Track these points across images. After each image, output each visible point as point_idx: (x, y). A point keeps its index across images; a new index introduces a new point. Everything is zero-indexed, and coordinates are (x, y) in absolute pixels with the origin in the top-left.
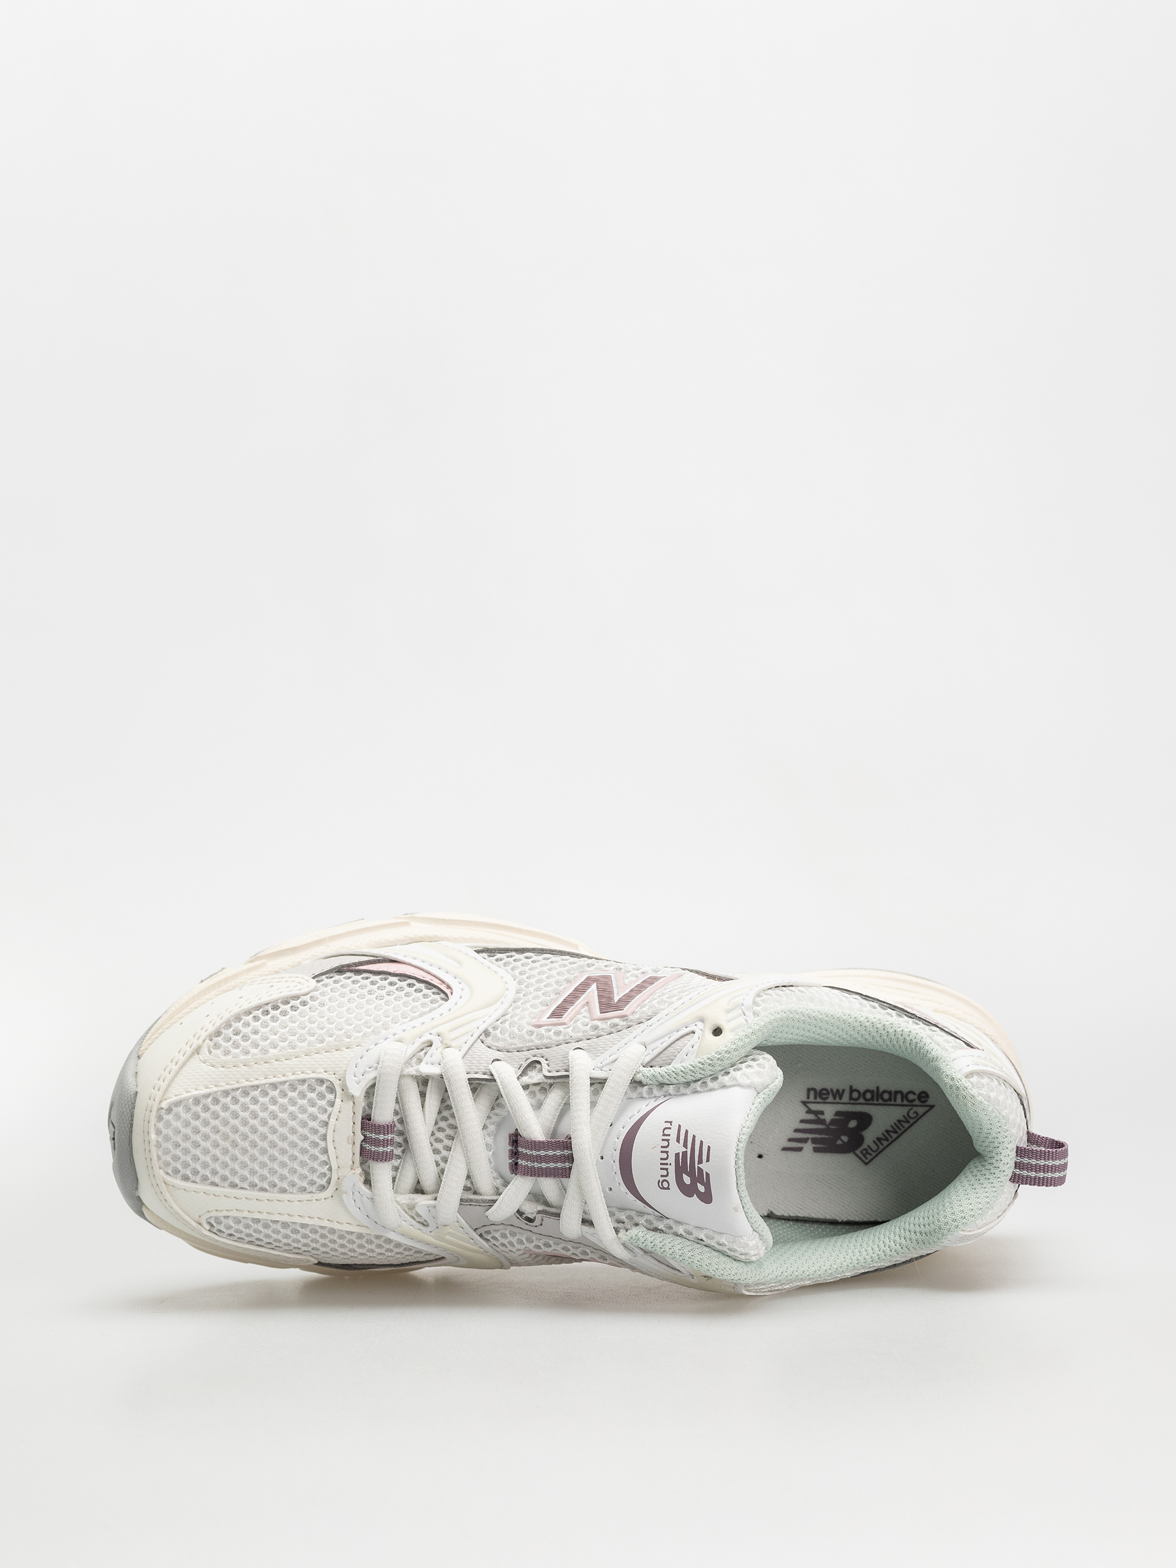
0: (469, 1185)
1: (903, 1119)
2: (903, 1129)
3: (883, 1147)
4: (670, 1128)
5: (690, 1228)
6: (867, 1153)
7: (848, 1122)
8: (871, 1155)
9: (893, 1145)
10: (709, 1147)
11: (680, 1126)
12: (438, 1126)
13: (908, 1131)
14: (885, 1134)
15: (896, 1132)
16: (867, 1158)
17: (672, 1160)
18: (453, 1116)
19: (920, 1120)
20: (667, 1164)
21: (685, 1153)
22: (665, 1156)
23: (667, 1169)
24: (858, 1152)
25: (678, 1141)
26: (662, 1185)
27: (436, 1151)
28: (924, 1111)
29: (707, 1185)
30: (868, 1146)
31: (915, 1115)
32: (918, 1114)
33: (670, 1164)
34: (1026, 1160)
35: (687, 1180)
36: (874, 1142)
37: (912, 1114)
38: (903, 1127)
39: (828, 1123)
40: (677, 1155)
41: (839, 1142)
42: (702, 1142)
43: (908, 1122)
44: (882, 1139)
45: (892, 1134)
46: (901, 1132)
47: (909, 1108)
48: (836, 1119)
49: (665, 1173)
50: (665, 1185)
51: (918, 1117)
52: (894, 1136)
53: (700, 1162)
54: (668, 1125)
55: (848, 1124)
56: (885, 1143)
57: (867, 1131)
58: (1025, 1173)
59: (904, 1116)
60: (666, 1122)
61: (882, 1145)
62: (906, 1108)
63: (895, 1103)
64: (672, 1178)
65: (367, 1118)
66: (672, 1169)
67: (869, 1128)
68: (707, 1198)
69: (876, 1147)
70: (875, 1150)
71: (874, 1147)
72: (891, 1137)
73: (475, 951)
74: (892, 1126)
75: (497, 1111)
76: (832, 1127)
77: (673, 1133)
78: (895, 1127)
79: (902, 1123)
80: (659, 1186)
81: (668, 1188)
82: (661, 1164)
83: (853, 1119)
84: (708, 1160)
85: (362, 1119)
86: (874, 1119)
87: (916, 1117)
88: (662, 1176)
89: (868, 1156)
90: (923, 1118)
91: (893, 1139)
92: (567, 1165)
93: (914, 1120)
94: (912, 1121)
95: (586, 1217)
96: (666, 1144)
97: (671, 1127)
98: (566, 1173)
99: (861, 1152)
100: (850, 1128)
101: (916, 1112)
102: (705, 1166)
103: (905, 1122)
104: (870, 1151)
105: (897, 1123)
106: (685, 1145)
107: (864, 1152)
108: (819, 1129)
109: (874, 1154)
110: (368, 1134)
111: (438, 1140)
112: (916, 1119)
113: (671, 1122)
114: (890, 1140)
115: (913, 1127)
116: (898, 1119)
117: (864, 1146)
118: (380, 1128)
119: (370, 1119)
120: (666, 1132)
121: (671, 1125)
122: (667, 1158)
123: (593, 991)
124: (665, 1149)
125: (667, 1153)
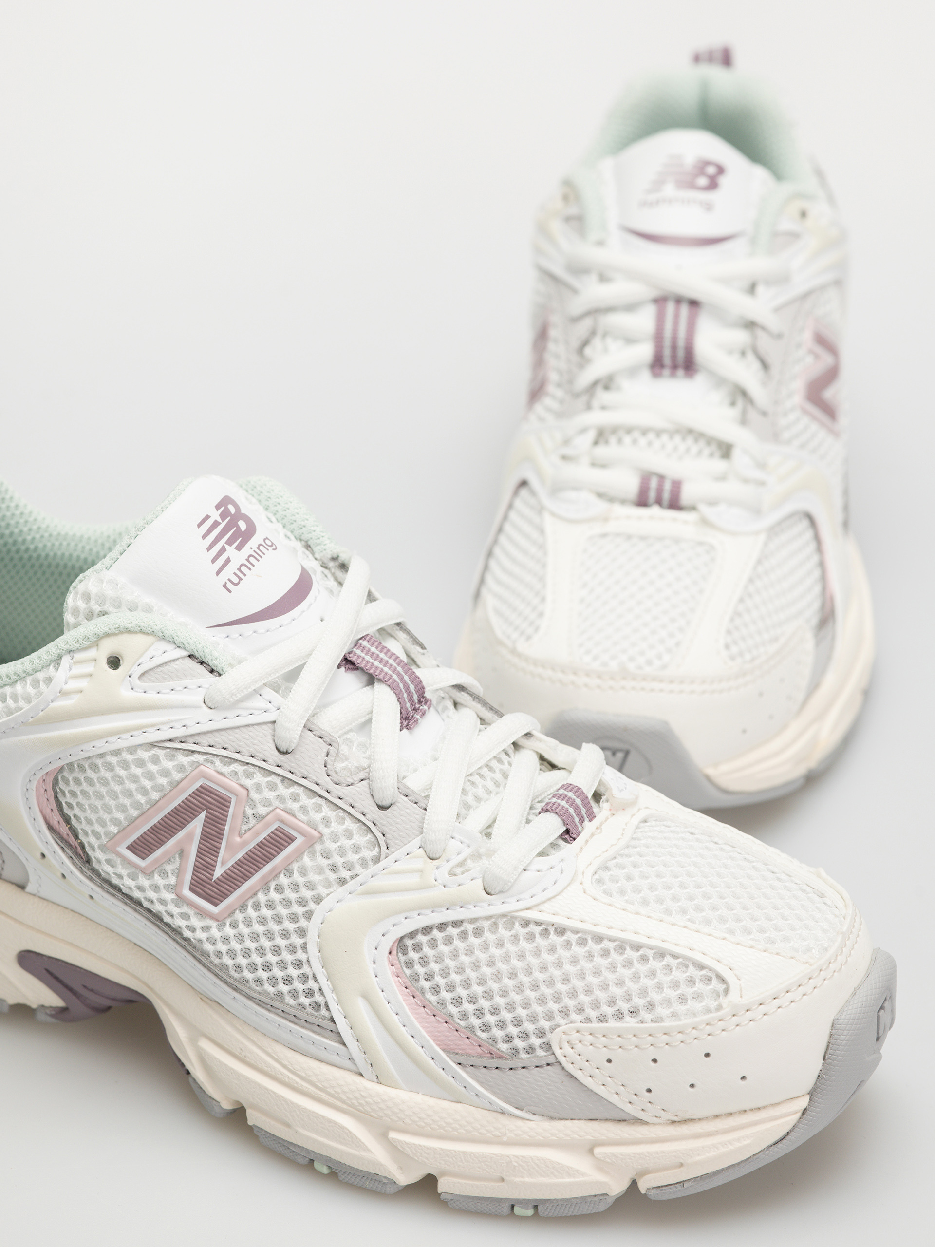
0: (485, 726)
4: (229, 580)
10: (199, 525)
11: (217, 574)
12: (488, 796)
17: (247, 550)
18: (463, 792)
20: (254, 551)
21: (230, 542)
22: (252, 559)
23: (258, 549)
25: (228, 561)
26: (273, 544)
27: (505, 775)
29: (222, 505)
33: (252, 549)
35: (242, 525)
40: (239, 548)
42: (202, 539)
49: (262, 548)
50: (269, 542)
53: (216, 524)
60: (230, 591)
64: (257, 540)
65: (568, 835)
66: (253, 544)
68: (230, 500)
73: (334, 1023)
77: (229, 572)
81: (268, 538)
82: (261, 557)
84: (207, 517)
85: (574, 839)
96: (243, 569)
97: (228, 582)
102: (215, 516)
106: (223, 550)
110: (576, 820)
111: (497, 784)
113: (225, 586)
118: (562, 815)
119: (567, 831)
120: (236, 580)
121: (226, 583)
122: (250, 556)
123: (223, 863)
124: (248, 564)
125: (248, 560)
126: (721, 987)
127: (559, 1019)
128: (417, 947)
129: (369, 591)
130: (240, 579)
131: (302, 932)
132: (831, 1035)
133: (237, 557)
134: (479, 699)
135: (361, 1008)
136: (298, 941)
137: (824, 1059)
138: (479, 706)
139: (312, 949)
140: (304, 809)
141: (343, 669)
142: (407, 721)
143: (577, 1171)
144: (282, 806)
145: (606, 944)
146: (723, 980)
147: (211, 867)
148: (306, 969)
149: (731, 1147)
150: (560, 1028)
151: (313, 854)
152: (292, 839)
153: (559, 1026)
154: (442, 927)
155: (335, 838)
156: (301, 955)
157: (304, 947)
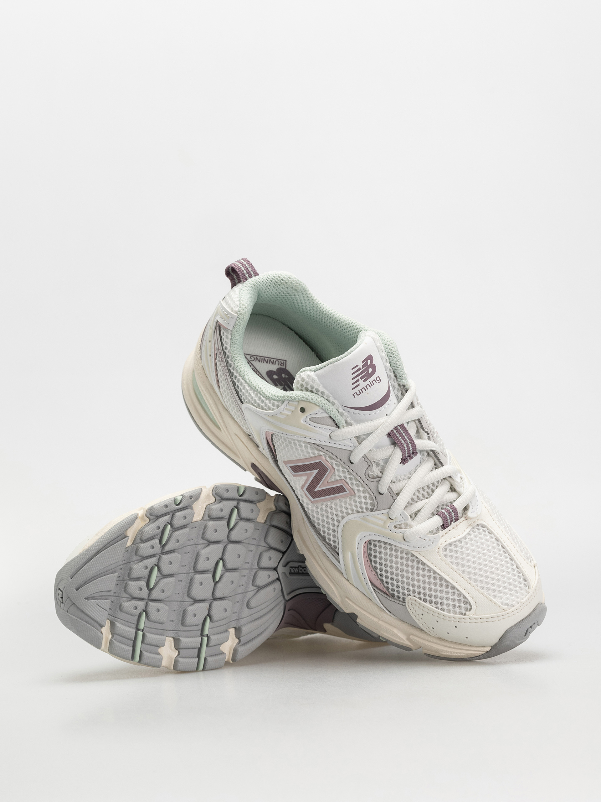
0: (434, 469)
1: (257, 360)
2: (261, 358)
3: (274, 360)
4: (356, 393)
5: (384, 361)
6: (282, 364)
7: (276, 379)
8: (281, 362)
9: (270, 357)
11: (352, 389)
12: (423, 498)
13: (260, 355)
14: (268, 362)
15: (265, 360)
16: (284, 362)
17: (367, 382)
18: (414, 494)
19: (252, 354)
20: (370, 383)
21: (361, 378)
22: (368, 386)
23: (372, 382)
24: (284, 367)
25: (359, 385)
26: (379, 380)
27: (433, 491)
28: (248, 355)
29: (366, 360)
30: (279, 365)
31: (252, 358)
32: (251, 357)
33: (370, 381)
34: (247, 275)
35: (370, 370)
36: (275, 364)
37: (253, 359)
38: (260, 358)
39: (283, 386)
40: (364, 381)
41: (286, 377)
42: (352, 374)
43: (257, 358)
44: (272, 363)
45: (266, 360)
46: (262, 358)
47: (251, 362)
48: (279, 384)
49: (374, 382)
50: (378, 379)
51: (251, 356)
52: (266, 359)
53: (360, 369)
54: (355, 395)
55: (277, 379)
56: (272, 360)
57: (273, 370)
58: (252, 272)
59: (256, 361)
60: (355, 397)
61: (273, 361)
62: (252, 363)
63: (254, 368)
64: (374, 377)
65: (444, 527)
66: (371, 379)
67: (272, 370)
68: (370, 357)
69: (276, 362)
70: (278, 362)
71: (277, 363)
72: (268, 359)
73: (339, 556)
74: (264, 362)
75: (399, 478)
76: (283, 383)
77: (357, 390)
78: (263, 361)
79: (259, 360)
80: (380, 381)
81: (378, 377)
82: (372, 386)
83: (273, 378)
84: (357, 366)
85: (445, 528)
86: (267, 371)
87: (252, 357)
88: (376, 382)
89: (282, 362)
90: (250, 354)
91: (268, 358)
92: (399, 428)
93: (254, 356)
94: (255, 357)
95: (410, 407)
96: (363, 390)
97: (355, 393)
98: (402, 426)
99: (283, 366)
100: (278, 377)
101: (251, 358)
102: (361, 366)
103: (258, 359)
104: (280, 363)
105: (261, 361)
106: (358, 380)
107: (282, 365)
108: (288, 387)
109: (280, 361)
110: (449, 521)
111: (428, 494)
112: (253, 356)
113: (353, 395)
114: (269, 359)
115: (257, 355)
116: (259, 362)
117: (280, 366)
118: (444, 518)
119: (443, 525)
120: (358, 393)
121: (354, 393)
122: (368, 385)
123: (319, 487)
124: (365, 388)
125: (366, 386)
126: (469, 607)
127: (411, 593)
128: (375, 545)
129: (412, 402)
130: (360, 393)
131: (339, 522)
132: (504, 634)
133: (362, 384)
134: (437, 457)
135: (349, 555)
136: (336, 524)
137: (499, 640)
138: (436, 459)
139: (340, 528)
140: (352, 484)
141: (387, 436)
142: (404, 461)
143: (402, 639)
144: (345, 479)
145: (437, 575)
146: (470, 605)
147: (315, 487)
148: (336, 533)
149: (456, 654)
150: (410, 597)
151: (350, 499)
152: (345, 491)
153: (410, 595)
154: (385, 543)
155: (360, 497)
156: (335, 528)
157: (338, 527)
